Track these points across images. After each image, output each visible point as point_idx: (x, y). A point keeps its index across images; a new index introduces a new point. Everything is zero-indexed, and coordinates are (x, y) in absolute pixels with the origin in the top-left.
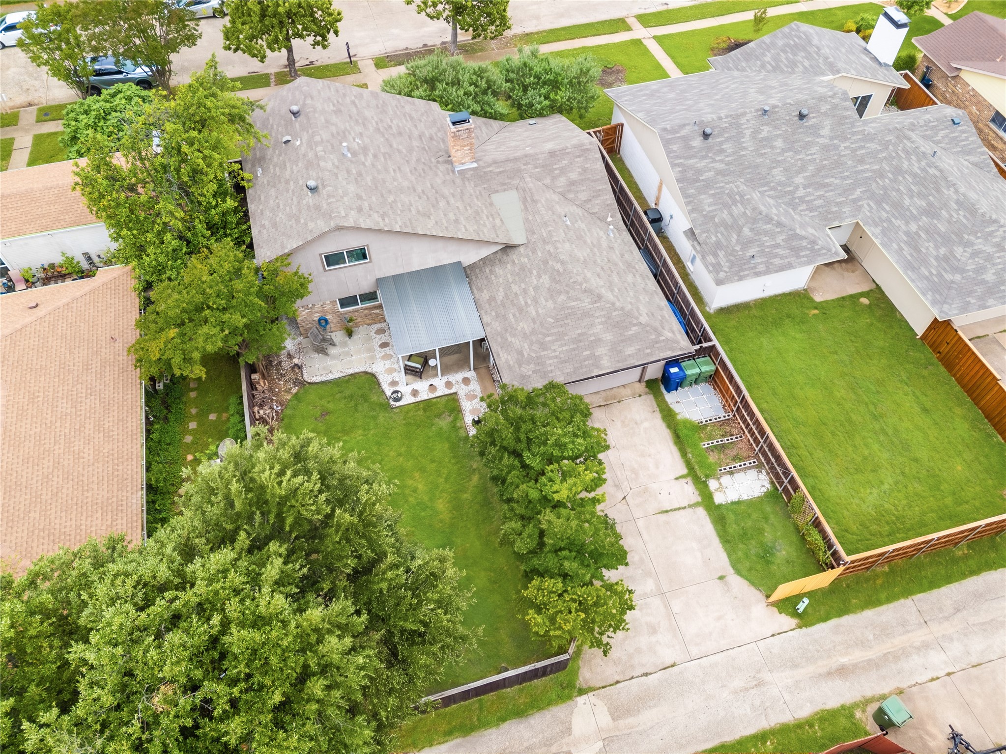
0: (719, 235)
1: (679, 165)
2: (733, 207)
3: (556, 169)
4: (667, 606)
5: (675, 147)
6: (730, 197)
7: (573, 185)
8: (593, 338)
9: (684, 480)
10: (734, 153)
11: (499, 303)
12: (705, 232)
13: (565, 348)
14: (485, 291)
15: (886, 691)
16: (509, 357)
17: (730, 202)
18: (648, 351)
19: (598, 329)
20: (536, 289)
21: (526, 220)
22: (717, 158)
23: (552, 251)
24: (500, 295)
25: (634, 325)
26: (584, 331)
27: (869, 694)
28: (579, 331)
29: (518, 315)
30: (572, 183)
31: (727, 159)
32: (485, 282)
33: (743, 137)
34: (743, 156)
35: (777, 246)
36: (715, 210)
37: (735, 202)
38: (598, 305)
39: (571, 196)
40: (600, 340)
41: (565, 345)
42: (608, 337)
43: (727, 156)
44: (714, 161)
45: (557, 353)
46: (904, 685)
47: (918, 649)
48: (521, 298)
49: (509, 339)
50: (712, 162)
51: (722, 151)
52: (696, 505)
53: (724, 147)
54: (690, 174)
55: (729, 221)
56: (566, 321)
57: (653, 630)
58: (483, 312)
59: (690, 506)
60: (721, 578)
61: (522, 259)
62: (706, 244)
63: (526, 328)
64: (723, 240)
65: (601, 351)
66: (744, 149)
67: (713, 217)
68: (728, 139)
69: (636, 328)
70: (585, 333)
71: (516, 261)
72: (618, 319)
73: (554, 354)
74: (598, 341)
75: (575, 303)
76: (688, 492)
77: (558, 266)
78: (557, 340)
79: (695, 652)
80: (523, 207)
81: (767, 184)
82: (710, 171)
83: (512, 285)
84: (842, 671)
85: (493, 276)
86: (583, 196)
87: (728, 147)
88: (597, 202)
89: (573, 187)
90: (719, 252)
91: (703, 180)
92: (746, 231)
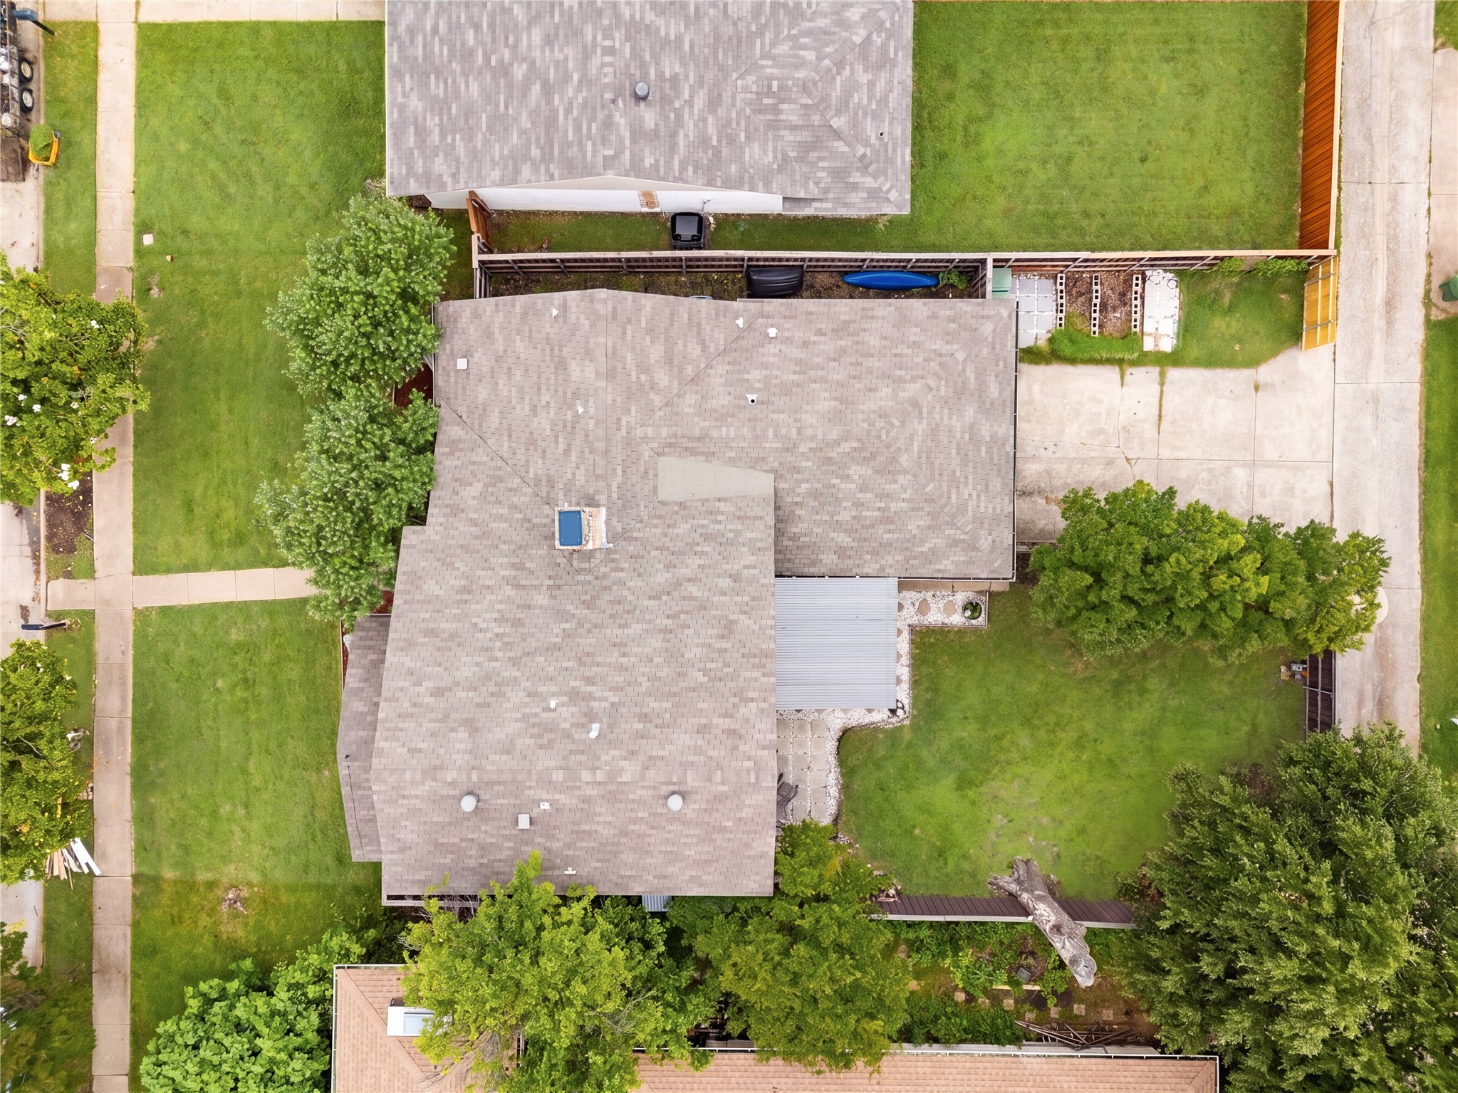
0: (821, 164)
1: (683, 168)
2: (783, 117)
3: (638, 378)
4: (1269, 464)
5: (648, 161)
6: (760, 111)
7: (671, 359)
8: (967, 436)
9: (1127, 377)
10: (684, 64)
11: (855, 544)
12: (806, 183)
13: (970, 479)
14: (821, 557)
15: (1425, 272)
16: (952, 558)
17: (771, 117)
18: (1001, 364)
19: (956, 423)
20: (864, 488)
21: (732, 462)
22: (686, 96)
23: (813, 445)
24: (843, 539)
25: (964, 370)
26: (955, 445)
27: (1420, 291)
28: (954, 451)
29: (893, 527)
30: (669, 359)
31: (691, 80)
32: (806, 552)
33: (658, 29)
34: (692, 49)
35: (871, 84)
36: (775, 148)
37: (775, 110)
38: (925, 411)
39: (690, 370)
40: (971, 427)
41: (966, 477)
42: (970, 412)
43: (687, 77)
44: (690, 103)
45: (974, 493)
46: (1423, 248)
47: (1393, 208)
48: (864, 514)
49: (925, 549)
50: (691, 106)
51: (674, 80)
52: (1162, 375)
53: (667, 75)
54: (705, 157)
55: (805, 136)
56: (937, 466)
57: (1290, 490)
58: (855, 571)
59: (1162, 384)
60: (1257, 388)
61: (798, 490)
62: (826, 191)
63: (921, 523)
64: (833, 164)
65: (985, 433)
66: (679, 39)
67: (785, 158)
68: (656, 57)
69: (968, 370)
70: (958, 444)
71: (799, 499)
72: (951, 389)
73: (974, 497)
74: (972, 428)
75: (916, 444)
76: (1144, 378)
77: (846, 447)
78: (958, 487)
79: (1324, 455)
80: (703, 458)
81: (751, 37)
82: (705, 120)
83: (836, 518)
84: (1390, 304)
85: (802, 539)
86: (694, 350)
87: (670, 66)
88: (708, 332)
89: (676, 362)
90: (851, 180)
91: (719, 141)
92: (837, 123)
